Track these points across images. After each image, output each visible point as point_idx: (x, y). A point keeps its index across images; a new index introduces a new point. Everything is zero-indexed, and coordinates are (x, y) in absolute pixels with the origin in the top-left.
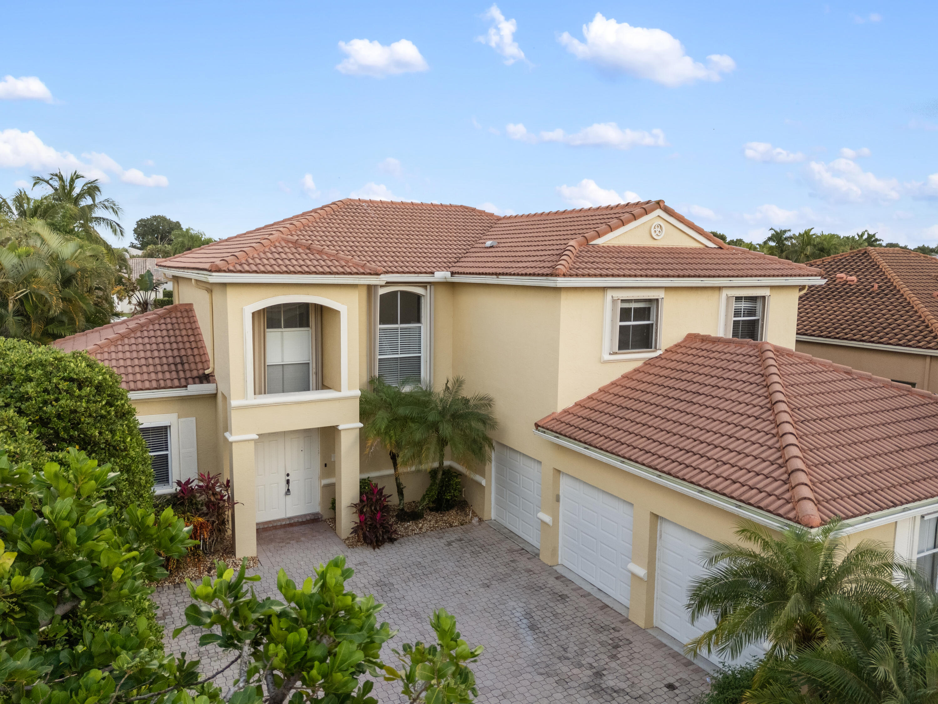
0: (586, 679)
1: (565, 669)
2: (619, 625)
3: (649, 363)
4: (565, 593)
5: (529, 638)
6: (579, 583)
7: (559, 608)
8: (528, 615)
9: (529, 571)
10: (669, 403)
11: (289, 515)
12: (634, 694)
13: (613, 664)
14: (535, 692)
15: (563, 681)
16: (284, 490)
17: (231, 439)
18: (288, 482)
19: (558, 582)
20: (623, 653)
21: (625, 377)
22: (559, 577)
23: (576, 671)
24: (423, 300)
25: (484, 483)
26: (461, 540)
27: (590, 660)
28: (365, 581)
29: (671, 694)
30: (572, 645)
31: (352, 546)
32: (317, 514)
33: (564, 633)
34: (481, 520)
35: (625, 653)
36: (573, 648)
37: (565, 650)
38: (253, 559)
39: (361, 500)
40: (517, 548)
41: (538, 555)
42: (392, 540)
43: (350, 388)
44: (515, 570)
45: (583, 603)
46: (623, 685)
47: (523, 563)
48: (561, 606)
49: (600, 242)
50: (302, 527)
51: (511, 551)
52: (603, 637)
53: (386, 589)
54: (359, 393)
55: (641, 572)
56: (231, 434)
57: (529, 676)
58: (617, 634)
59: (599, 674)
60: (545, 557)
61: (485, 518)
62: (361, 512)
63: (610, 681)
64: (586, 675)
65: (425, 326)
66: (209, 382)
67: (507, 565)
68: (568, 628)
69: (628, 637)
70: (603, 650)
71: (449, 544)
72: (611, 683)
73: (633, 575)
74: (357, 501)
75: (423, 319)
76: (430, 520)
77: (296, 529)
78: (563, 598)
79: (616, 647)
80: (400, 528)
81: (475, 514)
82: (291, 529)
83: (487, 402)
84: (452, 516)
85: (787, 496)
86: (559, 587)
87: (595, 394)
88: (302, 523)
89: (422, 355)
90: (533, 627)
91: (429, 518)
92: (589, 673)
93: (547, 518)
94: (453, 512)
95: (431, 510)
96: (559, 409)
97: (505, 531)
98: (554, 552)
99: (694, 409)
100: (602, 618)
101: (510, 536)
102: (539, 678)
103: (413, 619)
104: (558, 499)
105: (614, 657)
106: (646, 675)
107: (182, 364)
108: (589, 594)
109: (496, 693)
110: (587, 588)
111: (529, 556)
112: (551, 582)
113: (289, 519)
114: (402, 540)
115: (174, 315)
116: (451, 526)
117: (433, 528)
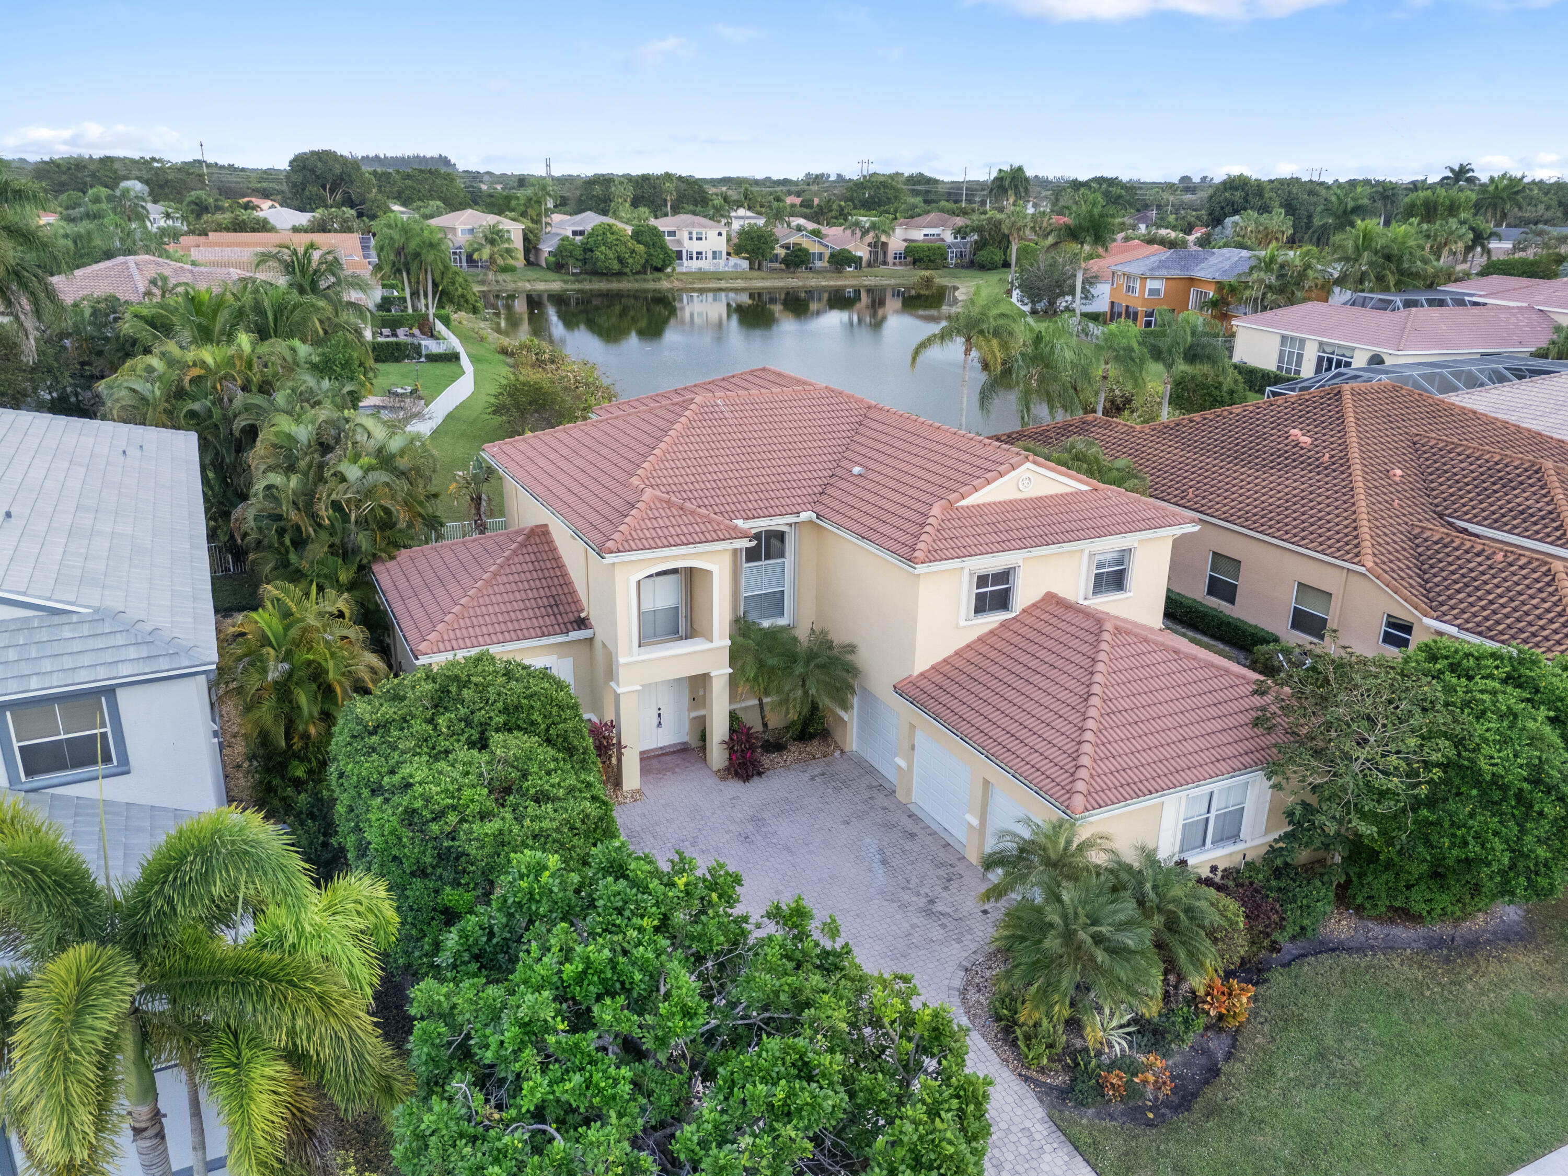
0: (921, 905)
1: (906, 897)
2: (956, 862)
3: (1004, 625)
4: (915, 831)
5: (880, 870)
6: (928, 822)
7: (908, 845)
8: (881, 851)
9: (884, 808)
10: (1010, 679)
11: (660, 745)
12: (956, 917)
13: (945, 894)
14: (881, 913)
15: (903, 906)
16: (656, 723)
17: (619, 691)
18: (659, 715)
19: (910, 821)
20: (954, 885)
21: (981, 639)
22: (911, 816)
23: (915, 899)
24: (787, 536)
25: (846, 718)
26: (823, 774)
27: (927, 891)
28: (740, 816)
29: (984, 917)
30: (914, 878)
31: (723, 779)
32: (686, 743)
33: (910, 867)
34: (842, 752)
35: (956, 886)
36: (914, 880)
37: (908, 882)
38: (638, 791)
39: (731, 739)
40: (876, 784)
41: (894, 792)
42: (760, 774)
43: (721, 639)
44: (871, 808)
45: (928, 840)
46: (949, 910)
47: (881, 800)
48: (910, 843)
49: (964, 503)
50: (673, 757)
51: (870, 787)
52: (941, 872)
53: (760, 824)
54: (729, 643)
55: (975, 822)
56: (618, 685)
57: (877, 902)
58: (952, 870)
59: (932, 902)
60: (900, 796)
61: (847, 750)
62: (731, 749)
63: (939, 907)
64: (922, 902)
65: (788, 561)
66: (586, 628)
67: (865, 802)
68: (913, 863)
69: (961, 872)
70: (938, 882)
71: (813, 778)
72: (940, 909)
73: (969, 824)
74: (727, 739)
75: (787, 554)
76: (794, 751)
77: (668, 758)
78: (912, 835)
79: (950, 880)
80: (766, 760)
81: (837, 747)
82: (664, 758)
83: (851, 649)
84: (814, 747)
85: (1068, 788)
86: (910, 826)
87: (950, 657)
88: (674, 752)
89: (786, 589)
90: (884, 862)
91: (793, 749)
92: (925, 900)
93: (902, 763)
94: (815, 742)
95: (795, 740)
96: (916, 673)
97: (866, 764)
98: (909, 792)
99: (1028, 689)
100: (943, 855)
101: (870, 771)
102: (885, 903)
103: (785, 852)
104: (913, 748)
105: (946, 888)
106: (969, 903)
107: (557, 605)
108: (935, 833)
109: (852, 913)
110: (934, 827)
111: (886, 793)
112: (905, 821)
113: (661, 748)
114: (768, 773)
115: (533, 541)
116: (814, 758)
117: (797, 761)
